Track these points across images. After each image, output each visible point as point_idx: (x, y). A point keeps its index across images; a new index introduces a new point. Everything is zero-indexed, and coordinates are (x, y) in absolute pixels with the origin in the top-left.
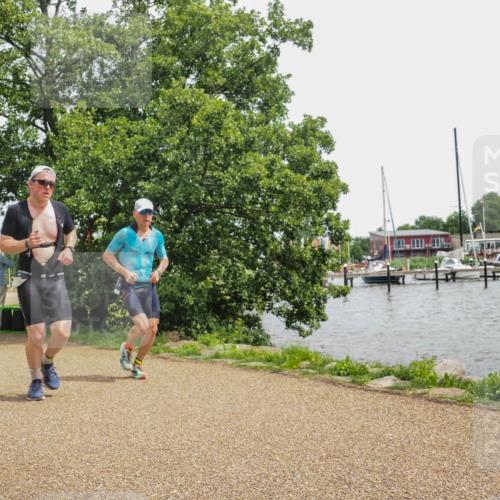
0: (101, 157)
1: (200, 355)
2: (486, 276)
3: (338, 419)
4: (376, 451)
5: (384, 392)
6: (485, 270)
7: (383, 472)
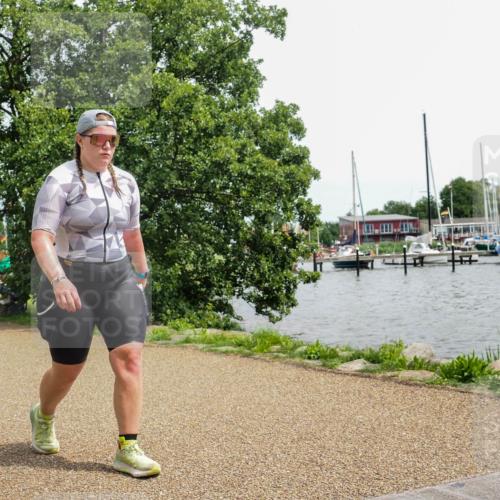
0: (66, 142)
1: (170, 339)
2: (453, 261)
3: (309, 402)
5: (355, 375)
6: (453, 254)
7: (354, 454)
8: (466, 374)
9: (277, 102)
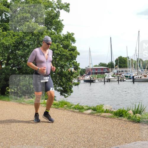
0: (4, 42)
2: (118, 81)
3: (75, 122)
4: (86, 132)
5: (88, 114)
6: (118, 79)
7: (87, 138)
8: (121, 114)
9: (68, 32)
